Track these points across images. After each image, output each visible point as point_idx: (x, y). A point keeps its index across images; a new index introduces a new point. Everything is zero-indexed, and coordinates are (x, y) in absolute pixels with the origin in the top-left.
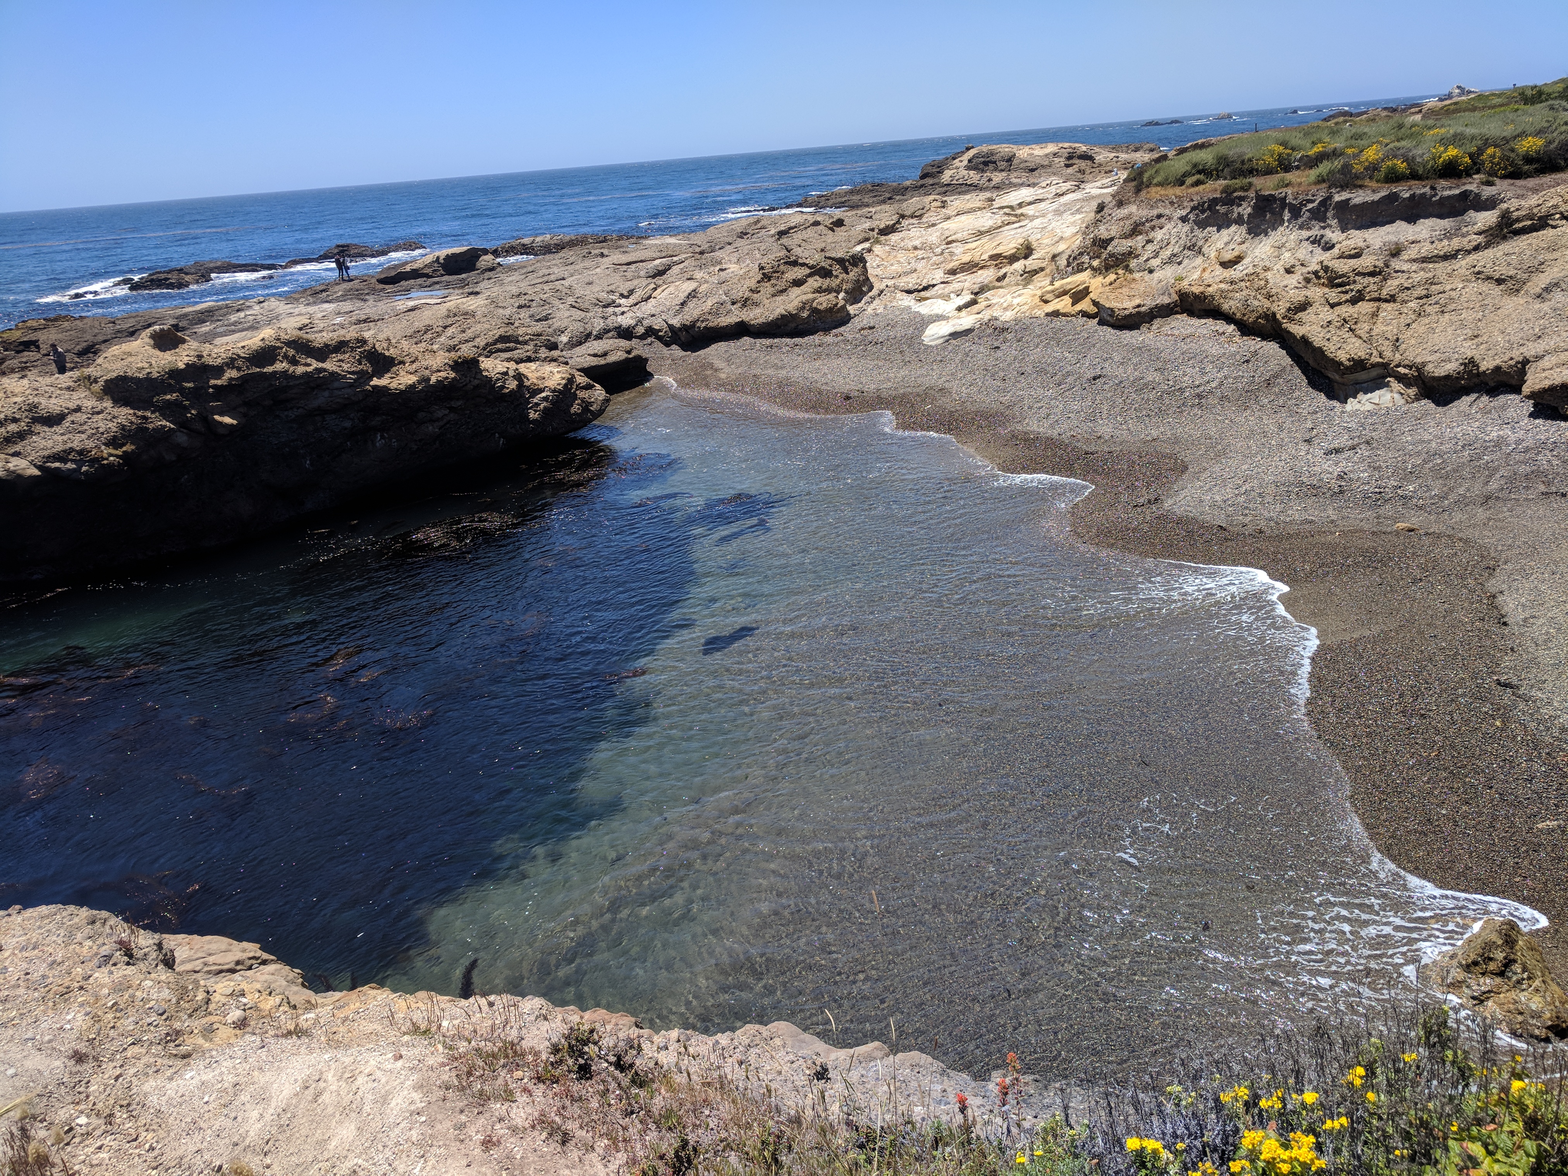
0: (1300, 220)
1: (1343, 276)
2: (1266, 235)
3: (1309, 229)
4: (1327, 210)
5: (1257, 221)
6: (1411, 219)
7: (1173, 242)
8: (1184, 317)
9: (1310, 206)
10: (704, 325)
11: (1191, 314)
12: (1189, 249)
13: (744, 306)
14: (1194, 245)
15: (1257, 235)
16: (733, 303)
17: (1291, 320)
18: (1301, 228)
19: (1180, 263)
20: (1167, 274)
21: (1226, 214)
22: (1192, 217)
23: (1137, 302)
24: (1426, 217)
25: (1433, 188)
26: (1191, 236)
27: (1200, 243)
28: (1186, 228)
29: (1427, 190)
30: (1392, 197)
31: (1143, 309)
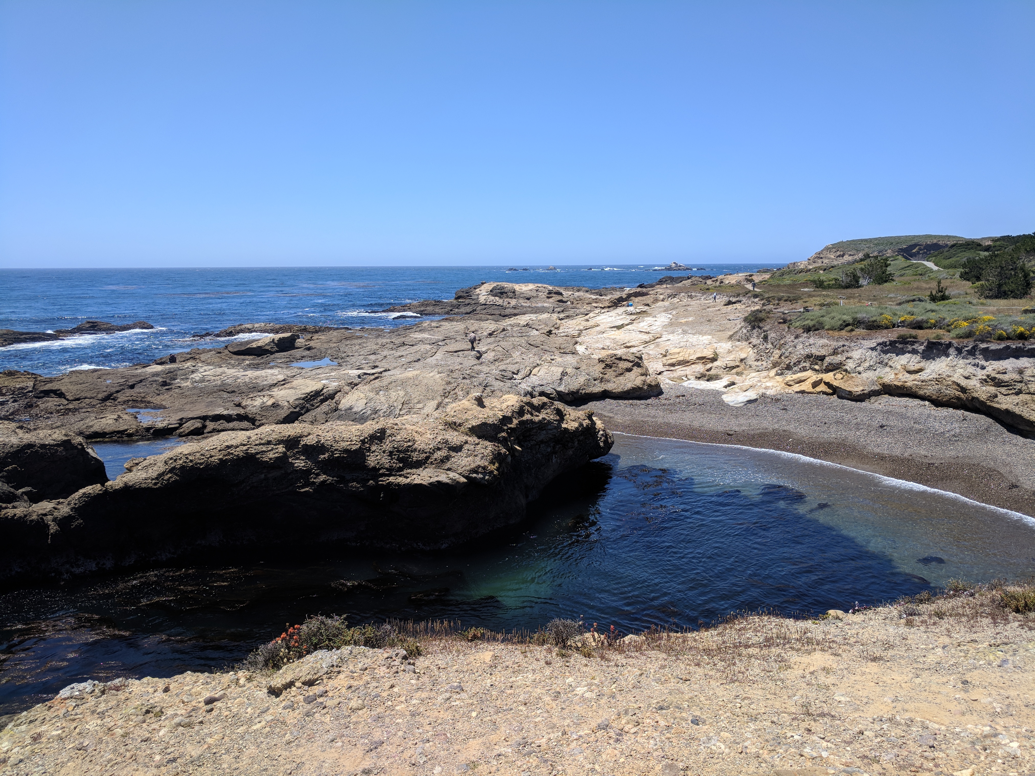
0: (962, 355)
1: (1005, 382)
2: (934, 359)
3: (967, 359)
4: (975, 351)
5: (928, 353)
6: (1017, 357)
7: (868, 360)
8: (886, 396)
9: (966, 349)
10: (583, 392)
11: (891, 395)
12: (879, 363)
13: (601, 382)
14: (882, 362)
15: (928, 359)
16: (595, 380)
17: (992, 401)
18: (963, 358)
19: (875, 370)
20: (870, 375)
21: (903, 348)
22: (878, 348)
23: (861, 388)
24: (1023, 357)
25: (1023, 344)
26: (879, 357)
27: (886, 361)
28: (874, 353)
29: (1021, 345)
30: (1008, 347)
31: (865, 392)
